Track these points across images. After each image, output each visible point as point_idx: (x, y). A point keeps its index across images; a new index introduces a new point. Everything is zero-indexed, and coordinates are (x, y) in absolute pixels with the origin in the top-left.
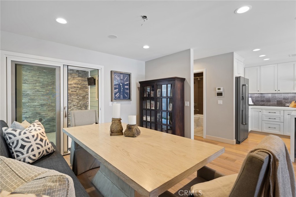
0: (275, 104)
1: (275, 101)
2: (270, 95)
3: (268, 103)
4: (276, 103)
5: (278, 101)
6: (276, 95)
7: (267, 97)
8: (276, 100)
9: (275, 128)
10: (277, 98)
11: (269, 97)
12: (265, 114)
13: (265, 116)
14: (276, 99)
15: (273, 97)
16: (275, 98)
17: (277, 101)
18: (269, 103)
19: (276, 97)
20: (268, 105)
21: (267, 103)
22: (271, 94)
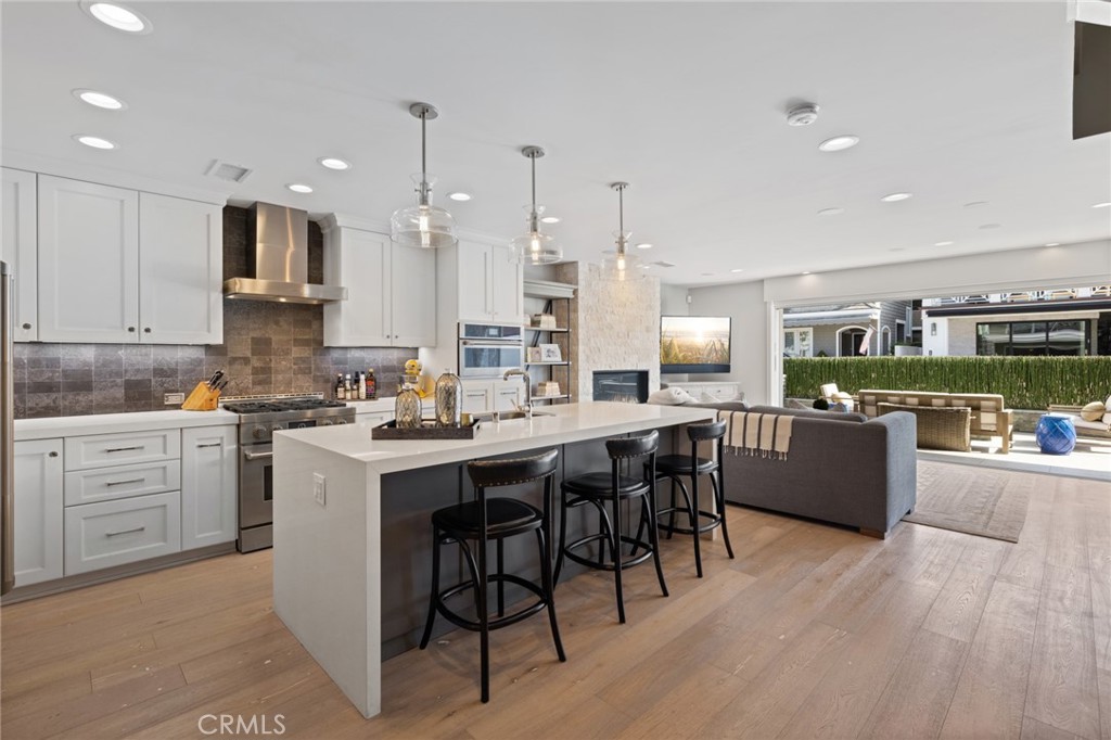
0: (114, 399)
1: (115, 385)
2: (89, 355)
3: (80, 398)
4: (120, 393)
5: (129, 385)
6: (122, 353)
7: (74, 366)
8: (119, 380)
9: (142, 529)
10: (126, 371)
11: (86, 363)
12: (85, 463)
13: (85, 477)
14: (119, 374)
15: (104, 365)
16: (113, 367)
17: (127, 382)
18: (83, 398)
19: (119, 362)
20: (78, 409)
21: (71, 396)
22: (93, 349)
